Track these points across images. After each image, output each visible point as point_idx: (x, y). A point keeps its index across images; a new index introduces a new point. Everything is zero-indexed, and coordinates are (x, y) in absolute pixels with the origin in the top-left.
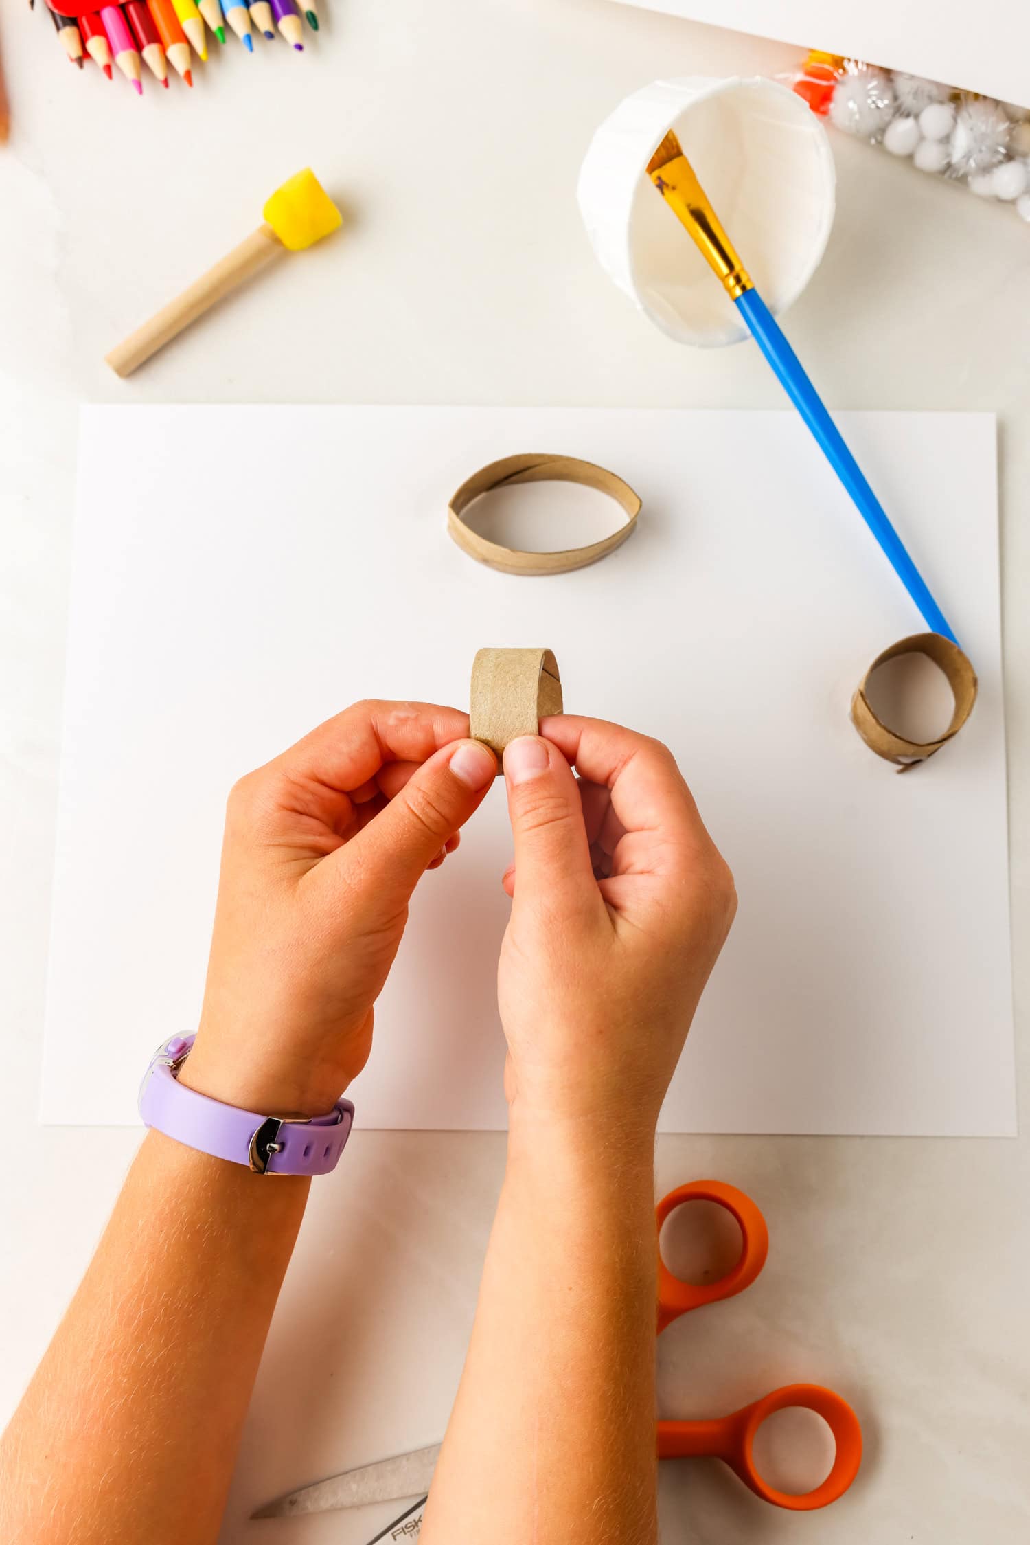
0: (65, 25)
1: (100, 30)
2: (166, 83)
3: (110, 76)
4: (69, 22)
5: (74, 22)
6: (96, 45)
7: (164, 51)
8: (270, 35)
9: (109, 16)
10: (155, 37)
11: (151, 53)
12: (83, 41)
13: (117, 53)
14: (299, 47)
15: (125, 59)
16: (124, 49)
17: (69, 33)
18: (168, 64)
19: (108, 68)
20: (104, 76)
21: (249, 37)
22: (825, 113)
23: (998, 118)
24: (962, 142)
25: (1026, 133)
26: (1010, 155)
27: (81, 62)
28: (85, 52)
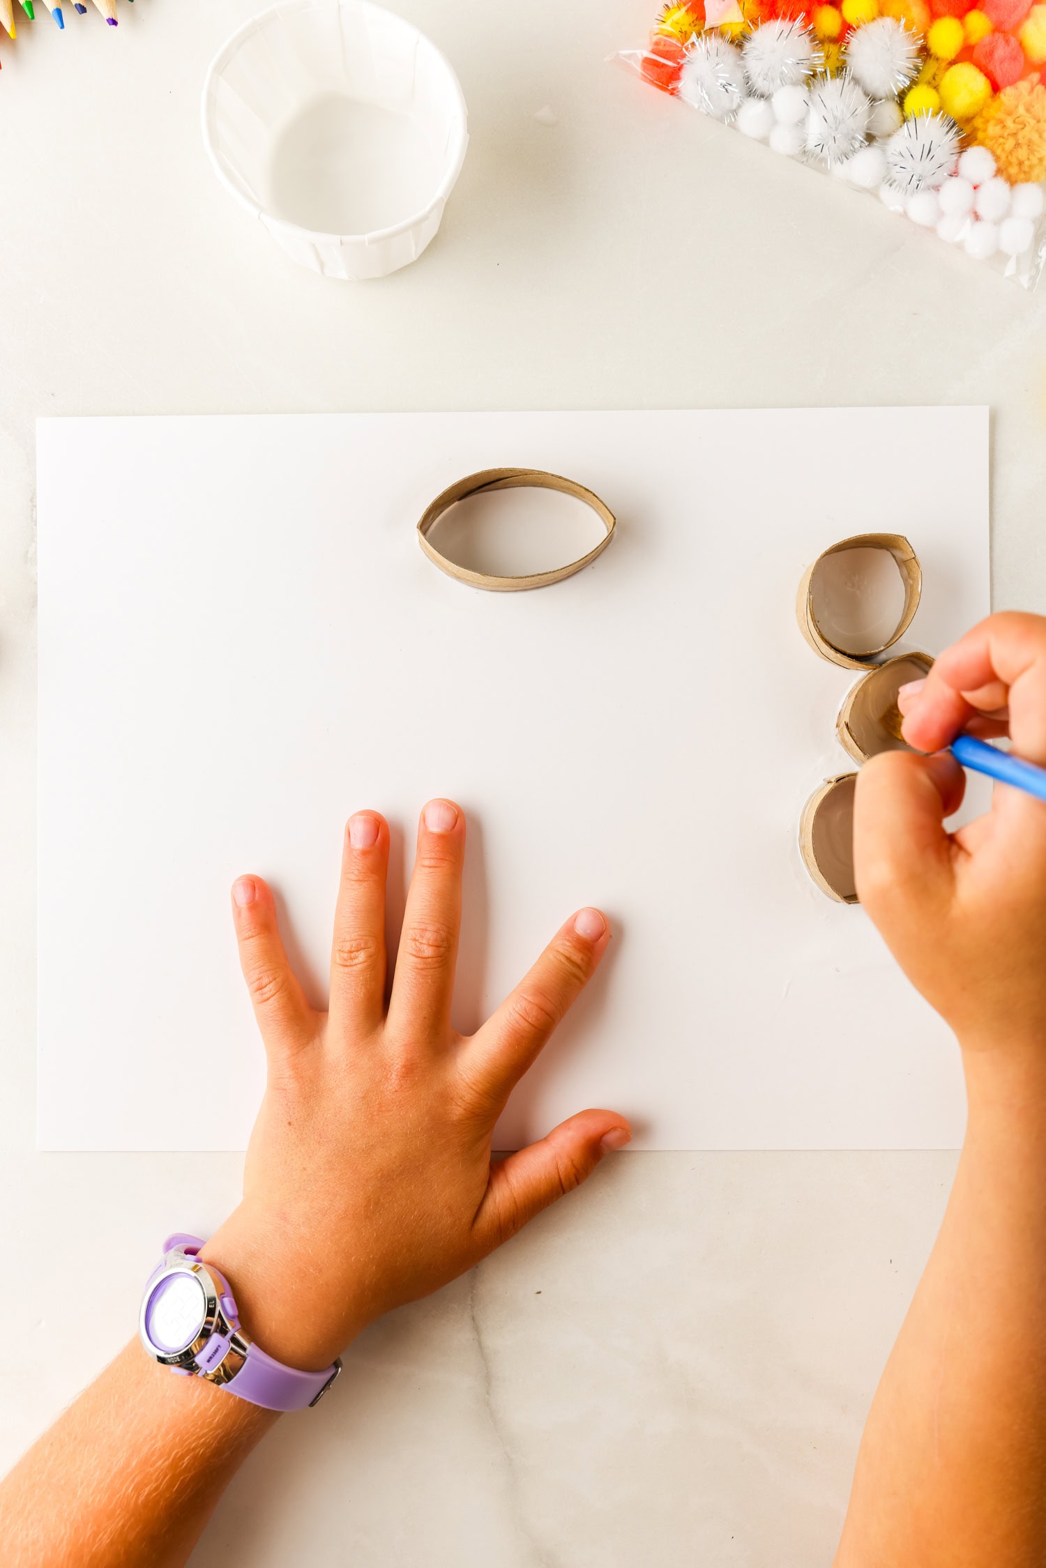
8: (82, 9)
14: (114, 22)
21: (59, 14)
22: (673, 92)
23: (856, 98)
24: (815, 129)
25: (889, 111)
26: (870, 138)
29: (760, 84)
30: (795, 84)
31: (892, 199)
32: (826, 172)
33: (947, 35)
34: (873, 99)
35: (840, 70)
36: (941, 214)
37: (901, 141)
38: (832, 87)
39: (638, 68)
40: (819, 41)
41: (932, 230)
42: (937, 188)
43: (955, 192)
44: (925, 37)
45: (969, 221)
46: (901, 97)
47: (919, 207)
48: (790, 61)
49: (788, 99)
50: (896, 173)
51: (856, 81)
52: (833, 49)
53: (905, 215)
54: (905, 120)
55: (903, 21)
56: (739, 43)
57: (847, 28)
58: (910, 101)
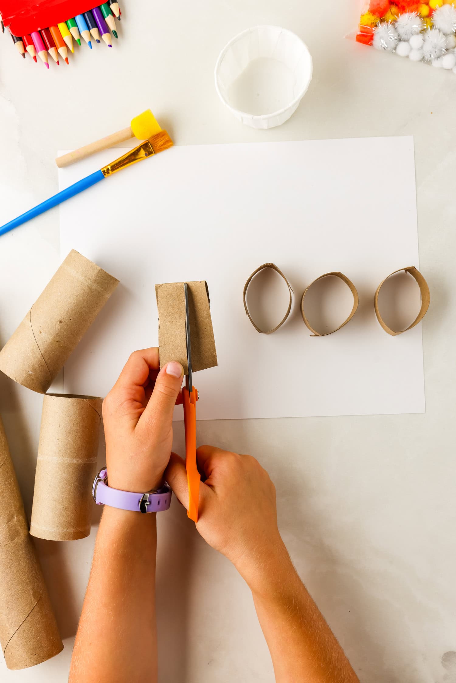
0: (18, 41)
1: (31, 42)
2: (58, 63)
3: (36, 61)
4: (19, 39)
5: (20, 39)
6: (30, 48)
7: (57, 50)
8: (99, 41)
9: (34, 36)
10: (53, 45)
11: (51, 51)
12: (25, 47)
13: (38, 52)
14: (110, 46)
15: (41, 54)
16: (41, 50)
17: (19, 44)
18: (58, 54)
19: (35, 58)
20: (33, 61)
21: (90, 43)
23: (441, 36)
25: (452, 39)
26: (447, 50)
27: (24, 55)
28: (26, 51)
32: (430, 64)
34: (446, 35)
35: (432, 26)
38: (432, 33)
51: (439, 29)
52: (428, 20)
55: (453, 5)
56: (393, 23)
57: (431, 11)
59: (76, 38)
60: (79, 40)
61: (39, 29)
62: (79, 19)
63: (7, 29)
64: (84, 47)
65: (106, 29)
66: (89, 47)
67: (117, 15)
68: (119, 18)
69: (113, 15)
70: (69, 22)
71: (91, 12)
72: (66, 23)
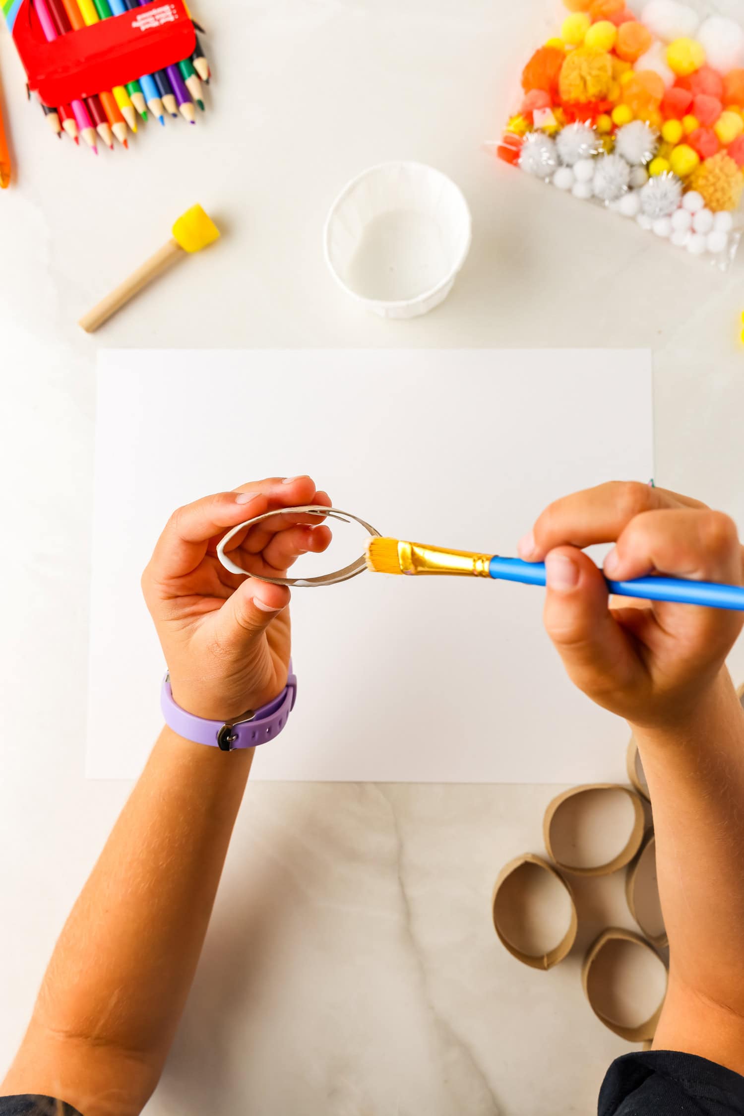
0: (50, 112)
1: (71, 115)
2: (112, 147)
3: (78, 143)
4: (52, 110)
5: (54, 110)
6: (68, 124)
7: (110, 127)
8: (175, 115)
9: (76, 106)
10: (104, 119)
11: (102, 128)
12: (61, 121)
13: (82, 129)
14: (193, 122)
15: (86, 133)
16: (86, 126)
17: (52, 118)
18: (112, 135)
19: (77, 139)
20: (74, 143)
21: (162, 118)
22: (516, 165)
23: (622, 166)
24: (600, 183)
25: (641, 173)
26: (631, 188)
27: (59, 134)
28: (62, 128)
29: (566, 159)
30: (587, 158)
31: (644, 222)
32: (604, 207)
33: (672, 130)
34: (632, 166)
35: (612, 150)
36: (673, 230)
37: (650, 188)
38: (608, 160)
39: (495, 151)
40: (599, 134)
41: (667, 239)
42: (670, 215)
43: (680, 218)
44: (661, 131)
45: (689, 234)
46: (647, 166)
47: (661, 227)
48: (584, 146)
49: (583, 168)
50: (647, 207)
51: (622, 156)
52: (607, 138)
53: (651, 231)
54: (650, 176)
55: (648, 123)
56: (554, 136)
57: (615, 127)
58: (653, 168)
59: (141, 109)
60: (145, 113)
61: (84, 96)
62: (145, 81)
63: (35, 94)
64: (153, 125)
65: (187, 97)
66: (160, 123)
67: (204, 76)
68: (207, 82)
69: (199, 76)
70: (131, 86)
71: (164, 72)
72: (126, 87)
